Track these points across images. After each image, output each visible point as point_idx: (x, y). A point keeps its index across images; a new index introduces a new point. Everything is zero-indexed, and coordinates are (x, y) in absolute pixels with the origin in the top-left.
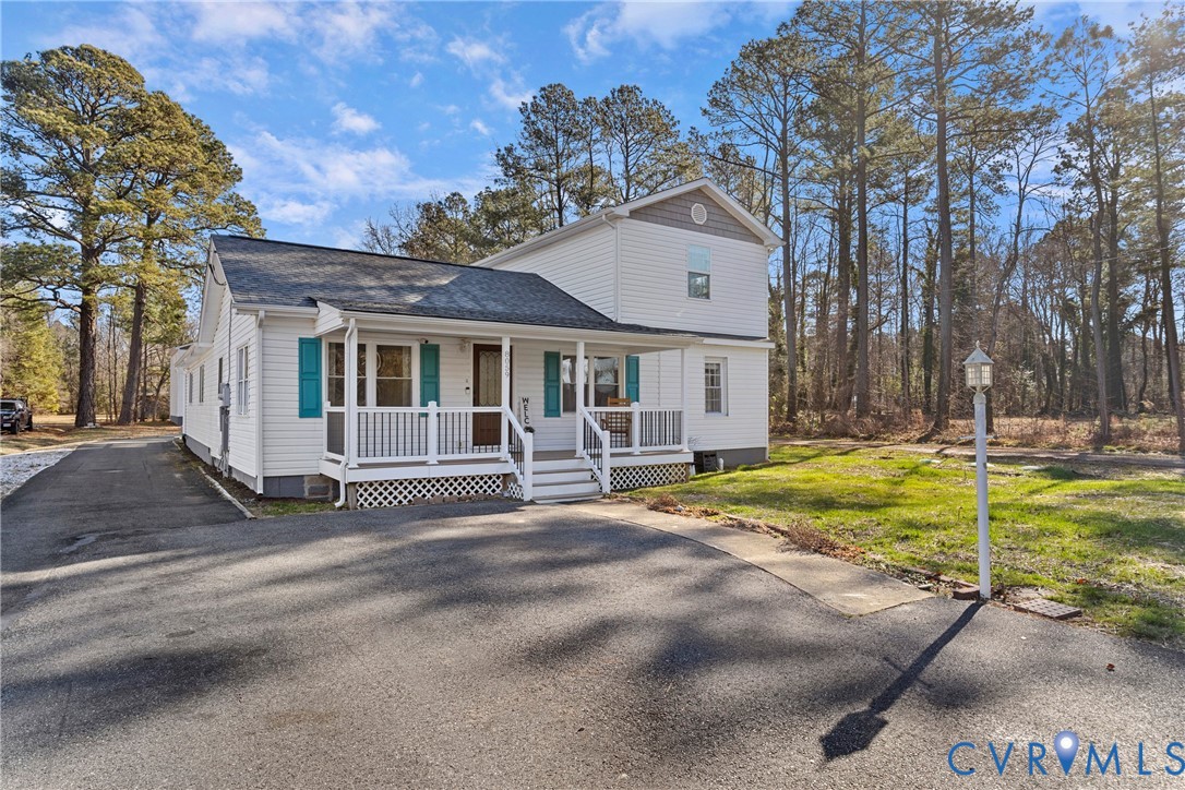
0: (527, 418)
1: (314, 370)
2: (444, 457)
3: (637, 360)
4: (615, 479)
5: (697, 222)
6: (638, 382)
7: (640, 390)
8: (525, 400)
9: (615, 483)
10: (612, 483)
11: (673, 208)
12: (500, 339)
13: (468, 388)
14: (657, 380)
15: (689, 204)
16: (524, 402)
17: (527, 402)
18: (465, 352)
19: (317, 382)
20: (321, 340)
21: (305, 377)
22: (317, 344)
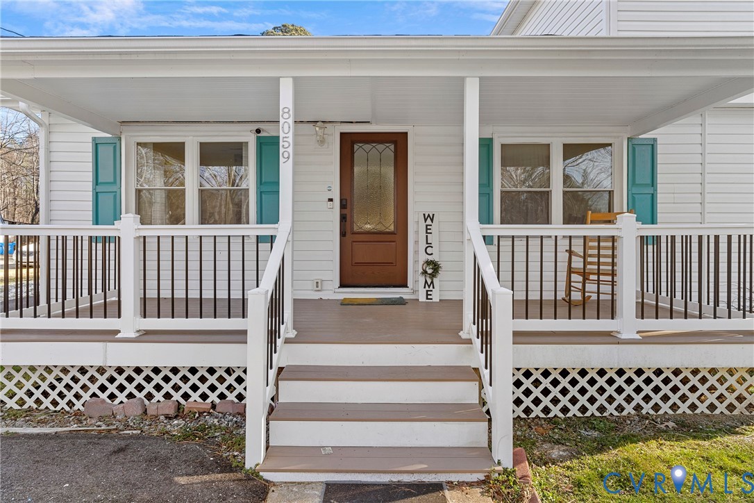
0: (429, 245)
1: (112, 181)
2: (153, 323)
3: (653, 145)
4: (527, 393)
6: (653, 183)
7: (660, 198)
8: (429, 218)
9: (527, 402)
10: (518, 402)
13: (331, 200)
14: (698, 178)
16: (426, 220)
17: (432, 220)
18: (326, 145)
19: (115, 196)
20: (120, 139)
21: (99, 189)
22: (115, 144)
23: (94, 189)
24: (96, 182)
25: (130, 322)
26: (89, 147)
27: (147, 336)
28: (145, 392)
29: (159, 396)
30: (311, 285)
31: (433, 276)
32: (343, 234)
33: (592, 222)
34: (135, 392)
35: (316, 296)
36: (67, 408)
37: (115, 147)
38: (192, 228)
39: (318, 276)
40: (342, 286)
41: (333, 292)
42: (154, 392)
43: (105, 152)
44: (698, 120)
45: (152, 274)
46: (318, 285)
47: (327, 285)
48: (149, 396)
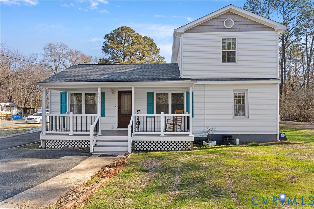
1: (65, 102)
2: (75, 133)
5: (227, 27)
11: (212, 24)
12: (131, 88)
13: (115, 107)
15: (222, 20)
16: (138, 112)
17: (139, 112)
18: (114, 94)
19: (66, 106)
20: (67, 93)
21: (62, 104)
22: (66, 94)
23: (61, 104)
24: (61, 103)
25: (71, 132)
26: (60, 95)
27: (74, 135)
28: (74, 145)
29: (76, 146)
30: (111, 127)
31: (139, 125)
32: (118, 115)
33: (176, 114)
34: (72, 145)
35: (112, 130)
36: (57, 148)
37: (66, 95)
38: (83, 115)
39: (113, 125)
40: (118, 127)
41: (116, 128)
42: (75, 145)
43: (64, 96)
44: (204, 87)
45: (75, 124)
46: (113, 127)
47: (114, 127)
48: (75, 146)
